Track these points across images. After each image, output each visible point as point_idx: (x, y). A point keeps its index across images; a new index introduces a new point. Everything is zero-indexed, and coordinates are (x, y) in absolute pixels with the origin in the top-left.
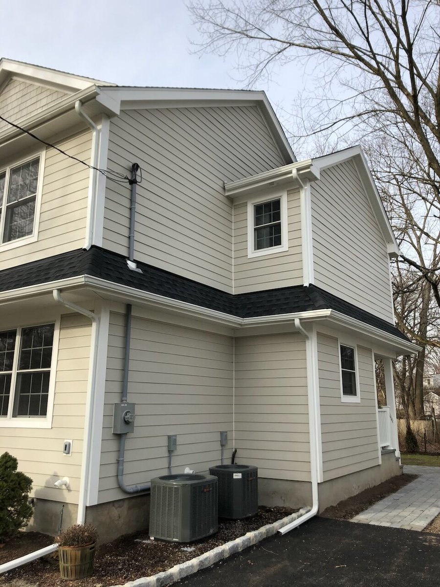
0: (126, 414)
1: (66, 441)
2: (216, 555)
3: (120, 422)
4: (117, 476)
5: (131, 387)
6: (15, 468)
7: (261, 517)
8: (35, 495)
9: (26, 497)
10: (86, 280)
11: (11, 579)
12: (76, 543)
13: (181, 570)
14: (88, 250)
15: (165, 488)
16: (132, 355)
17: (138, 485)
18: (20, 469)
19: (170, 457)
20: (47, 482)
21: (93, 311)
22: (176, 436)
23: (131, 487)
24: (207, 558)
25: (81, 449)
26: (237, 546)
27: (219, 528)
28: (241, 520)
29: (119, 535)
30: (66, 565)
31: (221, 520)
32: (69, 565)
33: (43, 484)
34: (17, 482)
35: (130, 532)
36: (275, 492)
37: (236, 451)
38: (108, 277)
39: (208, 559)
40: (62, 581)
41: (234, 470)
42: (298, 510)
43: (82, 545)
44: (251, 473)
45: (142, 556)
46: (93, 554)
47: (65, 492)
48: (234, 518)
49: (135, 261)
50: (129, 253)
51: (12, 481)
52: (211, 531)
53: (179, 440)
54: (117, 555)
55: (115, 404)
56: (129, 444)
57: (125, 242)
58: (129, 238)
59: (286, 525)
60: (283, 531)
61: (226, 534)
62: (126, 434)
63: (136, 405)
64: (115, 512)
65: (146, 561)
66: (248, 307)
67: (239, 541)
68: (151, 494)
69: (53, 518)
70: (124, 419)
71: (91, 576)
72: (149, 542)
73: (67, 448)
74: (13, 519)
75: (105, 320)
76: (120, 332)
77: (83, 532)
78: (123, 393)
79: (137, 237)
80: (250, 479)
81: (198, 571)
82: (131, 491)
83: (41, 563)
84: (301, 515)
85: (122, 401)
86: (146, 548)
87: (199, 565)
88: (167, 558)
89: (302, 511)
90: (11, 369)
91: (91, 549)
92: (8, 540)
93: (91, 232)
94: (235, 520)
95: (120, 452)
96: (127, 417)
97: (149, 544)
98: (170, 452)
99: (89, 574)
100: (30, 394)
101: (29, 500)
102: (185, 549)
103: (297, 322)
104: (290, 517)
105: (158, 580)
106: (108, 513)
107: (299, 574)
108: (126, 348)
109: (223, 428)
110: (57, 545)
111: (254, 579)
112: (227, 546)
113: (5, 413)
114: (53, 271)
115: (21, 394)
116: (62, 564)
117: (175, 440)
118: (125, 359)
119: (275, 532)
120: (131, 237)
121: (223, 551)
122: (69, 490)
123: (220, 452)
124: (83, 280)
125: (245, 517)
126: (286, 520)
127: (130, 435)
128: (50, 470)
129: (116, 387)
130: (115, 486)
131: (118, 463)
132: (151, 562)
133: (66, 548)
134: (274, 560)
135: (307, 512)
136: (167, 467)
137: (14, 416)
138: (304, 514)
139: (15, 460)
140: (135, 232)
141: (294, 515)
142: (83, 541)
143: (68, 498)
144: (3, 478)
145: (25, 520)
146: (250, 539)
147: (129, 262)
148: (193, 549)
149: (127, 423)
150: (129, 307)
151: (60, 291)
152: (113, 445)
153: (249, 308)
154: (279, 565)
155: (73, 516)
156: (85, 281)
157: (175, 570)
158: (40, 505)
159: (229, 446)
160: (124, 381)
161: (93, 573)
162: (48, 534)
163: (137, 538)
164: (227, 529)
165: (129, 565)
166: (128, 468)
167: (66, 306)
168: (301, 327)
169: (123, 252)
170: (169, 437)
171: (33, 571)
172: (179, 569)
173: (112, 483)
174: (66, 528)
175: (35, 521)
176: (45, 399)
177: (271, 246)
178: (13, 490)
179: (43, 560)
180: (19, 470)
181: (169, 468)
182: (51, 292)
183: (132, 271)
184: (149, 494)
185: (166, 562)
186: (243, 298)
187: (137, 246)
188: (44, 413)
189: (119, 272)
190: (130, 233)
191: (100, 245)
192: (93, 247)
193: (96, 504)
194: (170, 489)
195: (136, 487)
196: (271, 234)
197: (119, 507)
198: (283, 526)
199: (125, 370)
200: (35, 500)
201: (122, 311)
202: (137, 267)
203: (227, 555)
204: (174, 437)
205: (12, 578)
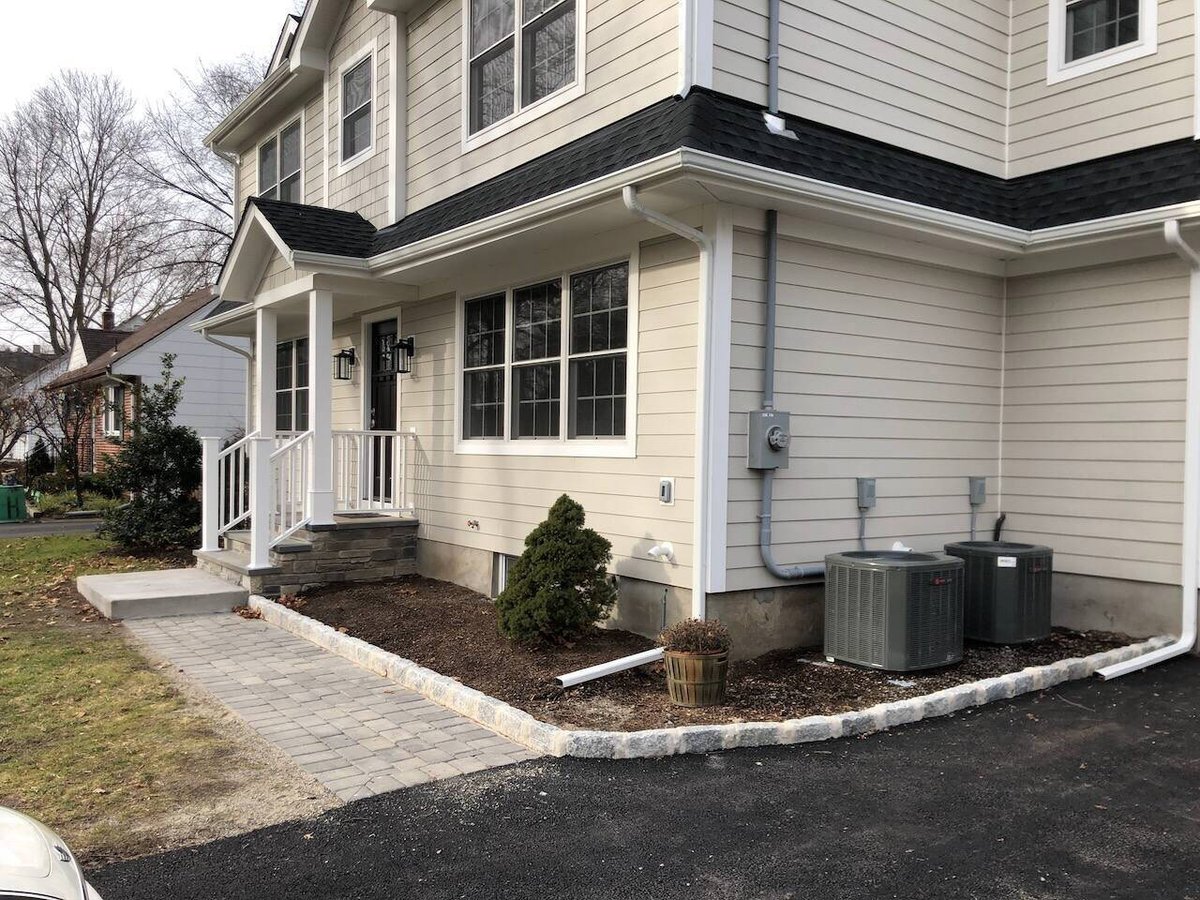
0: (772, 432)
1: (662, 479)
2: (961, 698)
3: (761, 447)
4: (760, 545)
5: (780, 382)
6: (581, 520)
7: (1056, 643)
8: (618, 571)
9: (603, 571)
10: (686, 160)
11: (590, 696)
12: (692, 647)
13: (889, 713)
14: (684, 97)
15: (853, 572)
16: (781, 317)
17: (799, 567)
18: (589, 524)
19: (861, 519)
20: (635, 549)
21: (700, 229)
22: (874, 480)
23: (787, 567)
24: (940, 700)
25: (692, 493)
26: (1004, 688)
27: (966, 656)
28: (1012, 647)
29: (768, 650)
30: (678, 681)
31: (969, 643)
32: (683, 681)
33: (630, 553)
34: (587, 546)
35: (789, 645)
36: (1090, 602)
37: (1003, 517)
38: (728, 150)
39: (944, 702)
40: (673, 707)
41: (999, 550)
42: (1145, 640)
43: (705, 652)
44: (1038, 559)
45: (812, 685)
46: (724, 669)
47: (668, 568)
48: (997, 642)
49: (781, 115)
50: (769, 97)
51: (578, 542)
52: (949, 658)
53: (881, 488)
54: (767, 680)
55: (751, 412)
56: (779, 489)
57: (758, 72)
58: (768, 62)
59: (1114, 664)
60: (1108, 672)
61: (979, 667)
62: (774, 469)
63: (791, 418)
64: (758, 609)
65: (820, 693)
66: (1042, 204)
67: (1008, 679)
68: (826, 584)
69: (651, 610)
70: (770, 443)
71: (723, 705)
72: (824, 664)
73: (665, 492)
74: (585, 605)
75: (725, 244)
76: (754, 269)
77: (705, 632)
78: (766, 391)
79: (785, 58)
80: (1035, 570)
81: (924, 719)
82: (787, 574)
83: (637, 676)
84: (1152, 649)
85: (763, 407)
86: (820, 675)
87: (925, 709)
88: (861, 693)
89: (1153, 642)
90: (558, 354)
91: (720, 660)
92: (580, 637)
93: (690, 58)
94: (1000, 646)
95: (763, 501)
96: (774, 437)
97: (825, 668)
98: (862, 509)
99: (718, 701)
100: (594, 397)
101: (609, 577)
102: (897, 682)
103: (1171, 229)
104: (1124, 650)
105: (845, 723)
106: (746, 610)
107: (1142, 747)
108: (767, 303)
109: (976, 470)
110: (660, 650)
111: (1040, 744)
112: (983, 686)
113: (555, 433)
114: (619, 151)
115: (580, 398)
116: (671, 680)
117: (872, 488)
118: (767, 325)
119: (1088, 673)
120: (772, 62)
121: (973, 694)
122: (674, 565)
123: (967, 518)
124: (678, 159)
125: (1020, 641)
126: (1114, 653)
127: (781, 473)
128: (640, 529)
129: (752, 381)
130: (757, 563)
131: (761, 522)
132: (831, 696)
133: (677, 654)
134: (1084, 718)
135: (1166, 645)
136: (857, 537)
137: (570, 436)
138: (1159, 648)
139: (579, 508)
140: (780, 48)
141: (1134, 647)
142: (706, 646)
143: (674, 577)
144: (564, 536)
145: (604, 607)
146: (1031, 678)
147: (768, 118)
148: (911, 683)
149: (775, 448)
150: (771, 216)
151: (636, 187)
152: (749, 489)
153: (1044, 206)
154: (1098, 729)
155: (684, 608)
156: (684, 163)
157: (878, 711)
158: (627, 587)
159: (987, 506)
160: (766, 369)
161: (726, 701)
162: (642, 634)
163: (803, 658)
164: (981, 659)
165: (789, 696)
166: (778, 533)
167: (651, 220)
168: (1180, 241)
169: (755, 95)
170: (860, 482)
171: (623, 687)
172: (885, 710)
173: (750, 558)
174: (674, 622)
175: (620, 612)
176: (621, 405)
177: (1111, 45)
178: (581, 557)
179: (638, 672)
180: (587, 526)
181: (860, 539)
182: (618, 193)
183: (775, 137)
184: (822, 585)
185: (859, 699)
186: (1030, 185)
187: (784, 80)
188: (620, 430)
189: (750, 140)
190: (769, 51)
191: (708, 84)
192: (695, 89)
193: (724, 591)
194: (865, 574)
195: (796, 568)
196: (1111, 16)
197: (765, 601)
198: (1106, 663)
199: (766, 348)
200: (617, 578)
201: (757, 224)
202: (786, 128)
203: (981, 701)
204: (870, 483)
205: (592, 694)
